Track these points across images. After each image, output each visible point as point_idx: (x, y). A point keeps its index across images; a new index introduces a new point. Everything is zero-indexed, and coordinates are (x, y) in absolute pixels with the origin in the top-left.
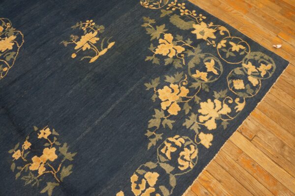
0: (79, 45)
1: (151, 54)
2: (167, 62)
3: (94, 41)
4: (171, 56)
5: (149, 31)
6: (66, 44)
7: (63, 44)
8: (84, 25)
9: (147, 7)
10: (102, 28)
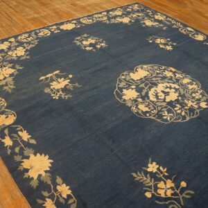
0: (67, 82)
1: (18, 70)
2: (11, 65)
3: (54, 83)
4: (7, 68)
5: (12, 83)
6: (77, 84)
7: (80, 84)
8: (61, 95)
9: (3, 100)
10: (47, 91)
